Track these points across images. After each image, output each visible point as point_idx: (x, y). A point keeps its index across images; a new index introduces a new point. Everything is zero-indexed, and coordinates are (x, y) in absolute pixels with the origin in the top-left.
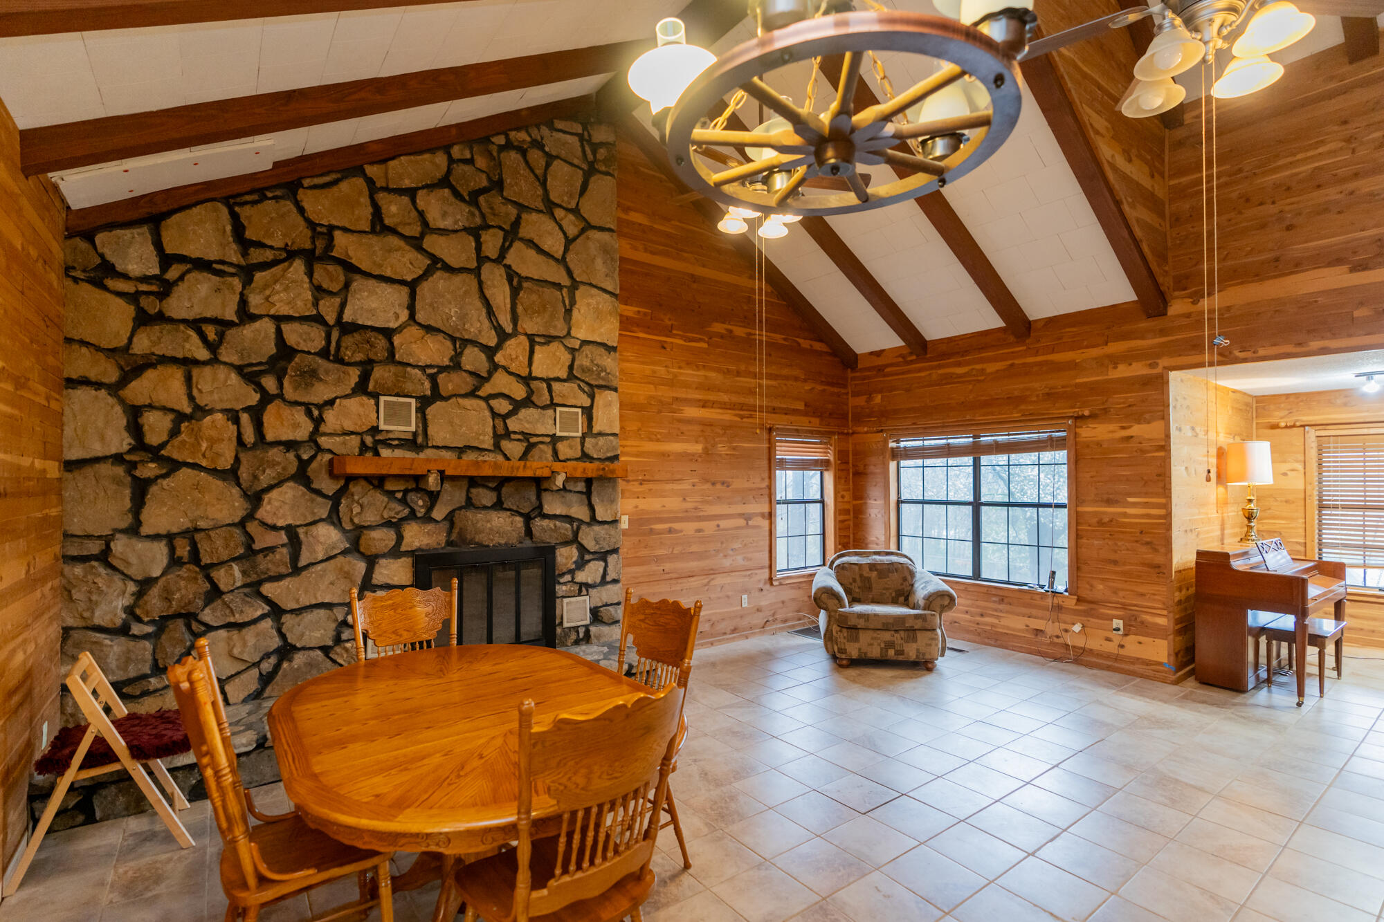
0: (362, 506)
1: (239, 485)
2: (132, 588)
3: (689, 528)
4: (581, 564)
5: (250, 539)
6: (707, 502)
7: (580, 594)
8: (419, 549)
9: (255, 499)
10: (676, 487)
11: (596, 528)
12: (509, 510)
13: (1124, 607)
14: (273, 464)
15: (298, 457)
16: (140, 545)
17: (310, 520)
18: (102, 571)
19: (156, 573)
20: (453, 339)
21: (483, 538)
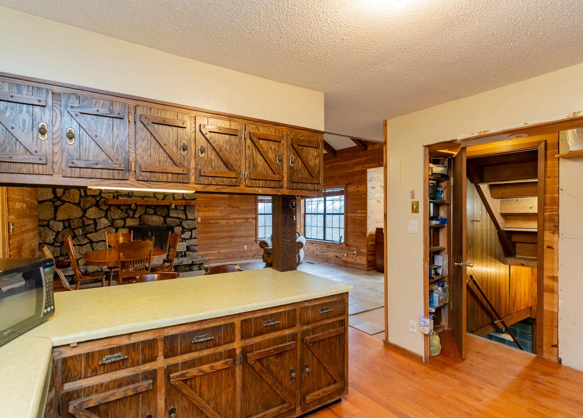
0: (114, 214)
1: (80, 207)
2: (55, 234)
3: (223, 222)
4: (183, 232)
5: (84, 222)
6: (230, 214)
7: (182, 241)
8: (131, 226)
9: (85, 211)
10: (218, 208)
11: (188, 221)
12: (159, 215)
13: (357, 247)
14: (89, 201)
15: (96, 199)
16: (56, 223)
17: (99, 217)
18: (47, 229)
19: (60, 230)
21: (150, 223)
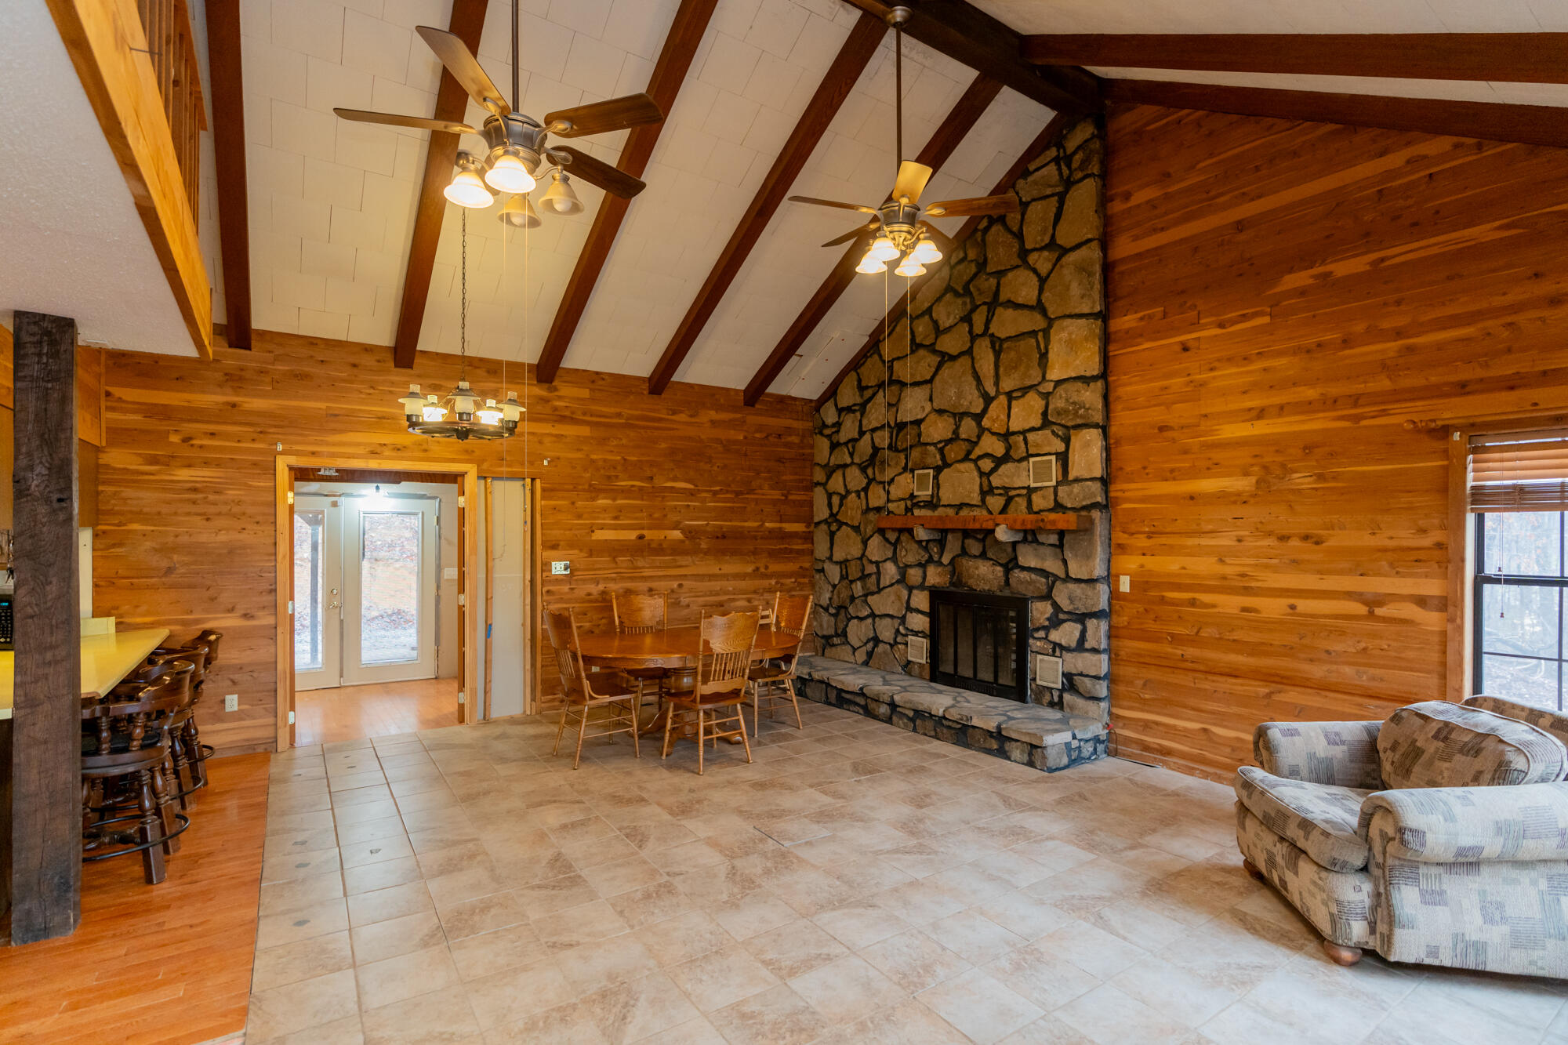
0: (906, 550)
2: (830, 588)
3: (1230, 604)
4: (1055, 622)
5: (864, 567)
6: (1267, 567)
7: (1053, 655)
8: (933, 586)
9: (865, 543)
10: (1205, 541)
11: (1072, 586)
12: (992, 559)
14: (872, 522)
16: (832, 566)
17: (884, 558)
18: (823, 577)
19: (836, 583)
20: (954, 415)
21: (972, 582)
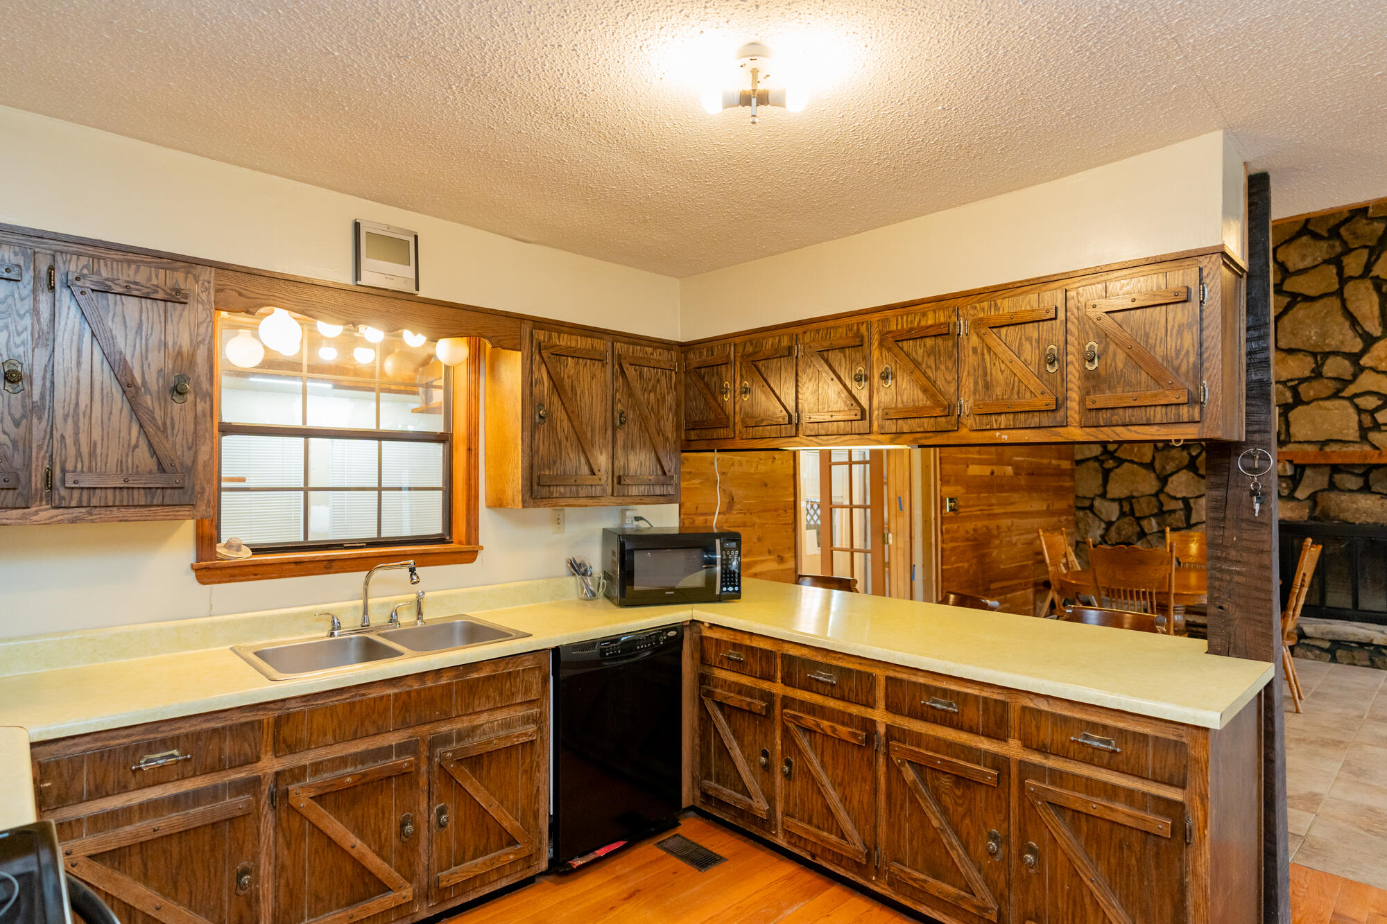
1: (1154, 471)
2: (1103, 525)
5: (1161, 504)
8: (1286, 520)
9: (1164, 480)
12: (1379, 493)
14: (1173, 459)
15: (1189, 454)
16: (1106, 504)
17: (1197, 494)
18: (1090, 515)
19: (1114, 519)
20: (1314, 355)
21: (1349, 517)
